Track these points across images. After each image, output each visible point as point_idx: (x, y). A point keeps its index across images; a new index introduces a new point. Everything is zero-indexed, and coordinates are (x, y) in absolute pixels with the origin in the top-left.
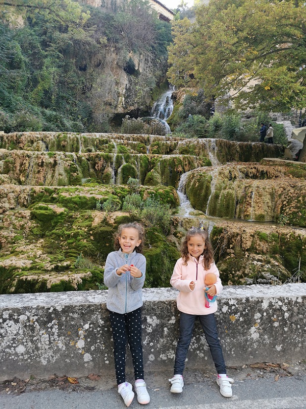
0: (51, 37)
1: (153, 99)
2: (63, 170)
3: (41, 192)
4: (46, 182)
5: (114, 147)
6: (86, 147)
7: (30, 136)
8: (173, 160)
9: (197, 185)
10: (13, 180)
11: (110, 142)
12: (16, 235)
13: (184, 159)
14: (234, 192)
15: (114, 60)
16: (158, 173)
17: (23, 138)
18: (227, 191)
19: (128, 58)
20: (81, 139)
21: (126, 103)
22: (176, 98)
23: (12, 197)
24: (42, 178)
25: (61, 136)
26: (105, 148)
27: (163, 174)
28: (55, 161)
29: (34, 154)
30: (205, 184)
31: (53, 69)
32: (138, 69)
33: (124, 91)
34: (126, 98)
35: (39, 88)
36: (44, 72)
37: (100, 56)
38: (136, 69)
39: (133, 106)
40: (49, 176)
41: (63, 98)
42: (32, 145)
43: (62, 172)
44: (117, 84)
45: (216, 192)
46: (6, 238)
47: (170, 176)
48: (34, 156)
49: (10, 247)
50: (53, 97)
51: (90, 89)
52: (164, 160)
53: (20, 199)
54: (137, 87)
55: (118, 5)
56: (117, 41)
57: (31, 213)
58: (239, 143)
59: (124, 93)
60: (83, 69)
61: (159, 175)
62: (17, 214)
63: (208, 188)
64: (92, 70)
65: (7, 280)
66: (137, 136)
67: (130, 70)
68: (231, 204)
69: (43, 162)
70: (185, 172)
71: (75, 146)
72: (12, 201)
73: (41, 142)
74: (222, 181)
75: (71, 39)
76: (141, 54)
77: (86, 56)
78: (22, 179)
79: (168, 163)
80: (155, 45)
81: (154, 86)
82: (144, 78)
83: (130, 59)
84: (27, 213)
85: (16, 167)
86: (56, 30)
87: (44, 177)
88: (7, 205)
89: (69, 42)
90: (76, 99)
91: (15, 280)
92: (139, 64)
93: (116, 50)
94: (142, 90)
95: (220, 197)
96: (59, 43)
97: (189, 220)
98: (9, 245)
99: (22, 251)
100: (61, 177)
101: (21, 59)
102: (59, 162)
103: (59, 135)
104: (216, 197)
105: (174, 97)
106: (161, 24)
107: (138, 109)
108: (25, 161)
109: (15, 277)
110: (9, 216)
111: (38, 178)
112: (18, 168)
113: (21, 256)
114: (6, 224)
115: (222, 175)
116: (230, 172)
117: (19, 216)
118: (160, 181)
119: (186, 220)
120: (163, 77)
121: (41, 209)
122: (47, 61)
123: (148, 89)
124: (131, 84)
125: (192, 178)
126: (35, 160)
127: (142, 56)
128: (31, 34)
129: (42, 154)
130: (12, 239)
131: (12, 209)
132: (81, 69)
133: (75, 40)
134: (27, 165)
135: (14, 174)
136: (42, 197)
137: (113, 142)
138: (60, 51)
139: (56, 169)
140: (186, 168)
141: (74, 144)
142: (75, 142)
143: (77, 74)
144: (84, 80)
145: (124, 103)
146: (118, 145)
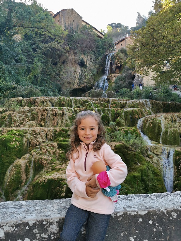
0: (37, 46)
1: (95, 80)
2: (68, 118)
3: (60, 131)
4: (58, 126)
5: (92, 105)
6: (76, 105)
7: (42, 99)
8: (132, 111)
9: (151, 126)
10: (38, 125)
11: (89, 102)
12: (52, 158)
13: (139, 110)
14: (177, 129)
15: (73, 59)
16: (123, 119)
17: (38, 100)
18: (172, 129)
19: (81, 58)
20: (73, 100)
21: (80, 82)
22: (109, 79)
23: (43, 134)
24: (56, 123)
25: (61, 98)
26: (87, 105)
27: (126, 119)
28: (63, 113)
29: (50, 109)
30: (157, 125)
31: (40, 64)
32: (86, 64)
33: (79, 76)
34: (79, 80)
35: (32, 74)
36: (35, 65)
37: (65, 57)
38: (85, 64)
39: (84, 84)
40: (60, 122)
41: (44, 80)
42: (44, 104)
43: (68, 119)
44: (75, 72)
45: (166, 130)
46: (47, 160)
47: (131, 121)
48: (50, 110)
49: (50, 166)
50: (39, 80)
51: (59, 75)
52: (127, 111)
53: (48, 135)
54: (86, 74)
55: (74, 29)
56: (75, 49)
57: (58, 144)
58: (162, 102)
59: (78, 77)
60: (55, 64)
61: (123, 120)
62: (49, 145)
63: (159, 127)
64: (60, 65)
65: (56, 188)
66: (102, 99)
67: (82, 64)
68: (177, 137)
69: (56, 113)
70: (140, 118)
71: (70, 104)
72: (44, 137)
73: (48, 102)
74: (168, 123)
75: (50, 47)
76: (88, 56)
77: (57, 56)
78: (43, 124)
79: (129, 113)
80: (96, 51)
81: (95, 73)
82: (90, 69)
83: (82, 58)
84: (56, 144)
85: (38, 117)
86: (40, 42)
87: (57, 122)
88: (41, 140)
89: (49, 49)
90: (51, 81)
91: (63, 188)
92: (87, 61)
93: (74, 53)
94: (89, 75)
95: (169, 133)
96: (43, 49)
97: (155, 147)
98: (49, 165)
99: (60, 169)
100: (67, 122)
101: (22, 58)
102: (65, 113)
103: (60, 98)
104: (166, 132)
105: (108, 79)
106: (98, 40)
107: (86, 86)
108: (44, 113)
109: (63, 186)
110: (44, 146)
111: (53, 123)
112: (40, 117)
113: (61, 172)
114: (43, 151)
115: (167, 119)
116: (171, 117)
117: (51, 146)
118: (124, 124)
119: (153, 147)
120: (100, 68)
121: (64, 142)
122: (36, 59)
123: (92, 74)
124: (82, 72)
125: (146, 122)
126: (51, 112)
127: (88, 57)
128: (27, 45)
129: (55, 109)
130: (50, 161)
131: (44, 142)
132: (54, 64)
133: (51, 48)
134: (46, 115)
135: (37, 121)
136: (61, 134)
137: (90, 102)
138: (43, 54)
139: (64, 118)
140: (140, 116)
141: (69, 103)
142: (70, 102)
143: (52, 66)
144: (56, 70)
145: (78, 83)
146: (93, 104)
